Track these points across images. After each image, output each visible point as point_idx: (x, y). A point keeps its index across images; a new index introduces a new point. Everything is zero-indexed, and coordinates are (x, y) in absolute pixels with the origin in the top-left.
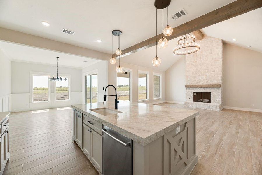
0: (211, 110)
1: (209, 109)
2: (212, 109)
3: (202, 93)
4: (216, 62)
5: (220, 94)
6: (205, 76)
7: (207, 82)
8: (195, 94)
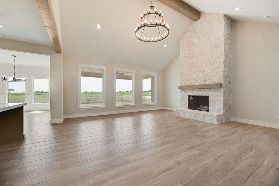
0: (207, 122)
1: (204, 121)
2: (207, 120)
3: (199, 96)
4: (216, 49)
5: (221, 98)
6: (202, 72)
7: (205, 81)
8: (191, 98)
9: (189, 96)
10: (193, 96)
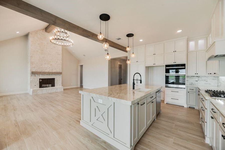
6: (50, 65)
7: (52, 70)
9: (40, 79)
10: (42, 79)
